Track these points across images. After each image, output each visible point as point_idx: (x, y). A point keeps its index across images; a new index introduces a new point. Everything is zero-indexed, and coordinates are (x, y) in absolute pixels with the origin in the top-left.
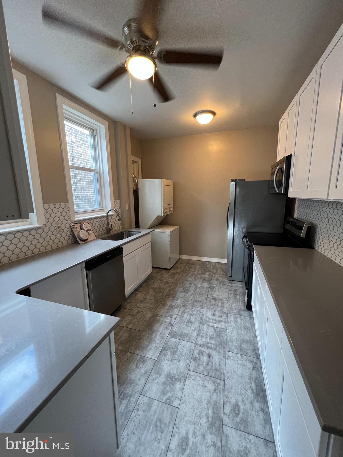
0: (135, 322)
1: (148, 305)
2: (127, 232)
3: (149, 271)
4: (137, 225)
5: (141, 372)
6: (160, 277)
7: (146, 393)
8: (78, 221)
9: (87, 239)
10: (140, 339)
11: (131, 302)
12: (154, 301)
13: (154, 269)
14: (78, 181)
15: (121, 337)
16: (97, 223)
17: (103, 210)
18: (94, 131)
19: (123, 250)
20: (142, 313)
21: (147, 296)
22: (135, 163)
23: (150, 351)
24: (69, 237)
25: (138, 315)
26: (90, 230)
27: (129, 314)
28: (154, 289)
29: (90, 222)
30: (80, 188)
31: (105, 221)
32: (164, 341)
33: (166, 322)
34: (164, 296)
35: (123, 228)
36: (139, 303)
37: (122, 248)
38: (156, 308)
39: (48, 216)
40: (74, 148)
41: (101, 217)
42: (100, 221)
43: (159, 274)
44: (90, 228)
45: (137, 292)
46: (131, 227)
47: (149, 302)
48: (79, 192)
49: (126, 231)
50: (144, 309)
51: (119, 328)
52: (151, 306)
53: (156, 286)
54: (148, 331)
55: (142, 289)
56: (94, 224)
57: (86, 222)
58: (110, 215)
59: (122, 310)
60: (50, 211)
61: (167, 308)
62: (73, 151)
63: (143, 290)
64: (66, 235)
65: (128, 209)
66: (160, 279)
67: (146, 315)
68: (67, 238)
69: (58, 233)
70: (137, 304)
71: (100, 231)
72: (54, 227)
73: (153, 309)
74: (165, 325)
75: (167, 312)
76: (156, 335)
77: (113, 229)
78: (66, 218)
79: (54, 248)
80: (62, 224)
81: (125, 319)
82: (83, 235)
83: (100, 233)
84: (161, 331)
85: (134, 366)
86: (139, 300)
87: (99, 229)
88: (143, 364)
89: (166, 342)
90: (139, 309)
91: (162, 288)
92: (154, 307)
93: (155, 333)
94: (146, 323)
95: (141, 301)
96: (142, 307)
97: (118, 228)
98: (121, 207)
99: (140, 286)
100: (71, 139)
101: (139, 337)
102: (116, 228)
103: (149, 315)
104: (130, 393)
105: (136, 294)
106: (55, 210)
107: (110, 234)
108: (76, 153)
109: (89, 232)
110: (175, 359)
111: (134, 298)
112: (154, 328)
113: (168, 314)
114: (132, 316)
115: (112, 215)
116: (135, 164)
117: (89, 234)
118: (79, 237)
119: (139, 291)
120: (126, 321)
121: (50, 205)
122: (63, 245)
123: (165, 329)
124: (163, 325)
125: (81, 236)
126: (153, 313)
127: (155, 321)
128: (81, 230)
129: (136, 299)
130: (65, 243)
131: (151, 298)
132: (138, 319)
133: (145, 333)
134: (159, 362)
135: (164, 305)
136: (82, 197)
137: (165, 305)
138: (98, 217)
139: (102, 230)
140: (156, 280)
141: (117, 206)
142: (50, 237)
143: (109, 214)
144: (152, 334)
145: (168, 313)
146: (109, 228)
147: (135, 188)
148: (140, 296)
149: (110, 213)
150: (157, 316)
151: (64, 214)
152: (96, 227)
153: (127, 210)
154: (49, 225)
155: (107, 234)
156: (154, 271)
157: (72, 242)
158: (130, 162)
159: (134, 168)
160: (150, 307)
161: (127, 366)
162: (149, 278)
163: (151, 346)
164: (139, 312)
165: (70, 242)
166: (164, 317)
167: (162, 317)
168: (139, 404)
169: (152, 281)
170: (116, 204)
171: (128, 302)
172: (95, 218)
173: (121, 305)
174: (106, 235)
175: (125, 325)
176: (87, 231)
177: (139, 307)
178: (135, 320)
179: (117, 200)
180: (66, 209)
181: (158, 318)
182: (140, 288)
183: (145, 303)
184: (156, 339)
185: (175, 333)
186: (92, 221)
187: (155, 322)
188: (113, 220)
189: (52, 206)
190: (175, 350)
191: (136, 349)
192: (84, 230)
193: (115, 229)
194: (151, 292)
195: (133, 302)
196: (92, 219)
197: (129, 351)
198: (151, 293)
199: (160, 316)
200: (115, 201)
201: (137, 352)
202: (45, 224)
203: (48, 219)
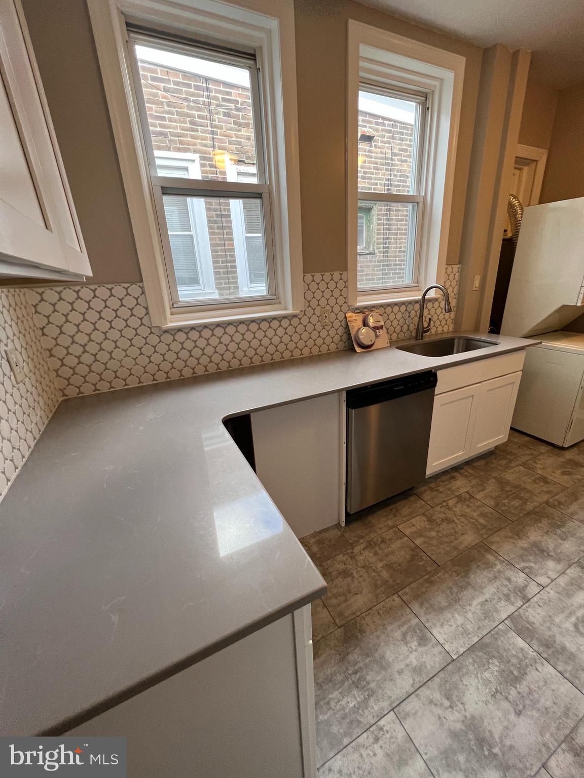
0: (432, 538)
1: (475, 514)
2: (462, 341)
3: (501, 437)
4: (496, 327)
5: (409, 660)
6: (528, 458)
7: (404, 718)
8: (361, 308)
9: (372, 345)
10: (432, 583)
11: (435, 490)
12: (492, 511)
13: (516, 434)
14: (393, 234)
15: (392, 553)
16: (399, 316)
17: (417, 288)
18: (426, 98)
19: (436, 380)
20: (454, 525)
21: (479, 491)
22: (527, 164)
23: (446, 627)
24: (341, 337)
25: (444, 525)
26: (381, 327)
27: (424, 514)
28: (502, 483)
29: (385, 312)
30: (394, 248)
31: (416, 312)
32: (488, 625)
33: (509, 580)
34: (526, 512)
35: (456, 330)
36: (455, 500)
37: (435, 376)
38: (496, 531)
39: (309, 295)
40: (395, 166)
41: (410, 302)
42: (406, 310)
43: (528, 452)
44: (382, 323)
45: (456, 474)
46: (477, 329)
47: (479, 507)
48: (391, 256)
49: (460, 338)
50: (463, 519)
51: (395, 532)
52: (482, 521)
53: (510, 476)
54: (454, 574)
55: (470, 471)
56: (392, 317)
57: (377, 311)
58: (430, 300)
59: (412, 498)
60: (313, 286)
61: (526, 546)
62: (392, 173)
63: (472, 475)
64: (337, 334)
65: (477, 286)
66: (524, 465)
67: (462, 534)
68: (337, 338)
69: (324, 328)
70: (449, 501)
71: (402, 331)
72: (318, 316)
73: (484, 531)
74: (506, 586)
75: (522, 558)
76: (473, 598)
77: (433, 330)
78: (341, 300)
79: (314, 354)
80: (332, 311)
81: (413, 520)
82: (365, 335)
83: (402, 336)
84: (487, 596)
85: (398, 634)
86: (457, 494)
87: (402, 327)
88: (419, 645)
89: (494, 634)
90: (449, 512)
91: (525, 489)
92: (489, 526)
93: (470, 590)
94: (455, 553)
95: (459, 497)
96: (458, 513)
97: (446, 329)
98: (461, 283)
99: (469, 463)
100: (392, 149)
101: (430, 577)
102: (440, 329)
103: (469, 539)
104: (373, 685)
105: (453, 478)
106: (323, 286)
107: (422, 339)
108: (395, 176)
109: (377, 331)
110: (506, 698)
111: (447, 485)
112: (472, 577)
113: (523, 565)
114: (430, 520)
115: (436, 300)
116: (526, 169)
117: (377, 336)
118: (357, 339)
119: (461, 474)
120: (414, 525)
121: (315, 275)
122: (329, 350)
123: (501, 596)
124: (498, 583)
125: (361, 337)
126: (481, 539)
127: (480, 561)
128: (364, 325)
129: (449, 489)
130: (333, 347)
131: (487, 501)
132: (440, 535)
133: (447, 575)
134: (460, 669)
135: (518, 534)
136: (395, 265)
137: (521, 534)
138: (403, 303)
139: (408, 330)
140: (513, 464)
141: (452, 276)
142: (310, 334)
143: (426, 297)
144: (463, 588)
145: (524, 561)
146: (423, 328)
147: (510, 235)
148: (461, 485)
149: (432, 294)
150: (488, 550)
151: (337, 293)
152: (395, 323)
153: (474, 289)
154: (309, 312)
155: (416, 338)
156: (515, 440)
157: (346, 347)
158: (509, 162)
159: (520, 181)
160: (477, 521)
161: (385, 622)
162: (498, 452)
163: (450, 616)
164: (447, 519)
165: (341, 346)
166: (507, 565)
167: (503, 562)
168: (381, 729)
169: (504, 462)
170: (449, 275)
171: (432, 488)
172: (396, 304)
173: (413, 488)
174: (413, 342)
175: (407, 532)
176: (375, 329)
177: (450, 509)
178: (433, 534)
179: (453, 266)
180: (341, 285)
181: (490, 557)
182: (466, 468)
183: (468, 506)
184: (468, 608)
185: (530, 627)
186: (389, 310)
187: (479, 564)
188: (436, 310)
189: (318, 276)
190: (516, 673)
191: (416, 597)
192: (368, 326)
193: (437, 331)
194: (491, 486)
195: (441, 492)
196: (389, 305)
197: (399, 593)
198: (490, 490)
199: (496, 557)
200: (450, 268)
201: (416, 607)
202: (303, 309)
203: (309, 302)
